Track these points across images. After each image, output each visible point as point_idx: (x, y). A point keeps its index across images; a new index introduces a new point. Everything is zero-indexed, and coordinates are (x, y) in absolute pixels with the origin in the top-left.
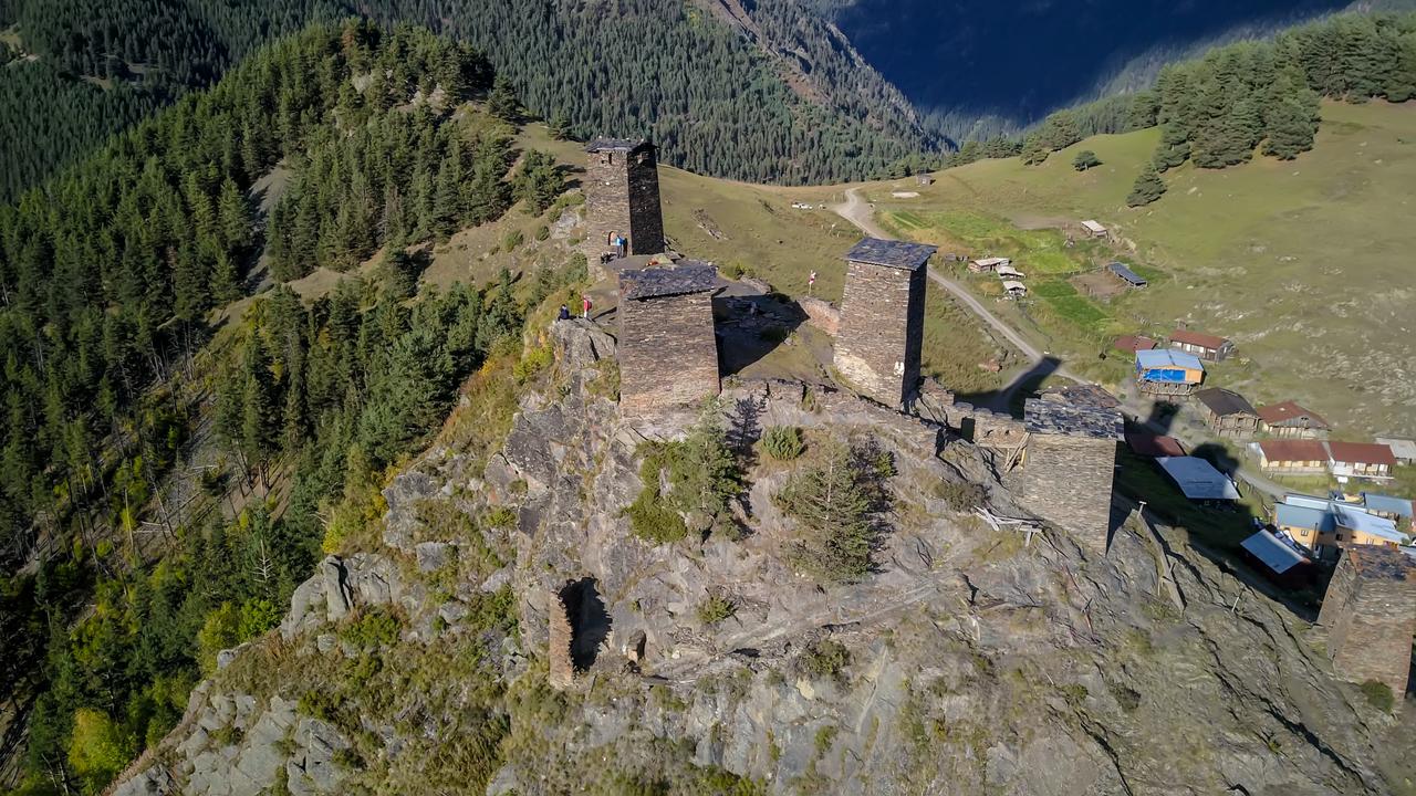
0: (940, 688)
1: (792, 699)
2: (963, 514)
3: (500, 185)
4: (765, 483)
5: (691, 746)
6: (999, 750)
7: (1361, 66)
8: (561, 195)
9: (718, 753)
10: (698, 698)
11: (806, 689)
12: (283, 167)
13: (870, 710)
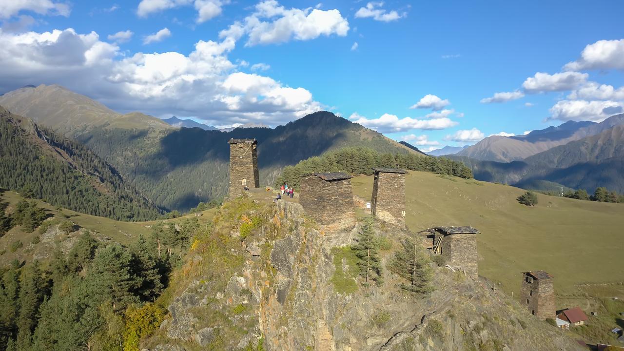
0: (477, 329)
1: (428, 348)
3: (3, 219)
4: (382, 260)
8: (45, 221)
11: (431, 342)
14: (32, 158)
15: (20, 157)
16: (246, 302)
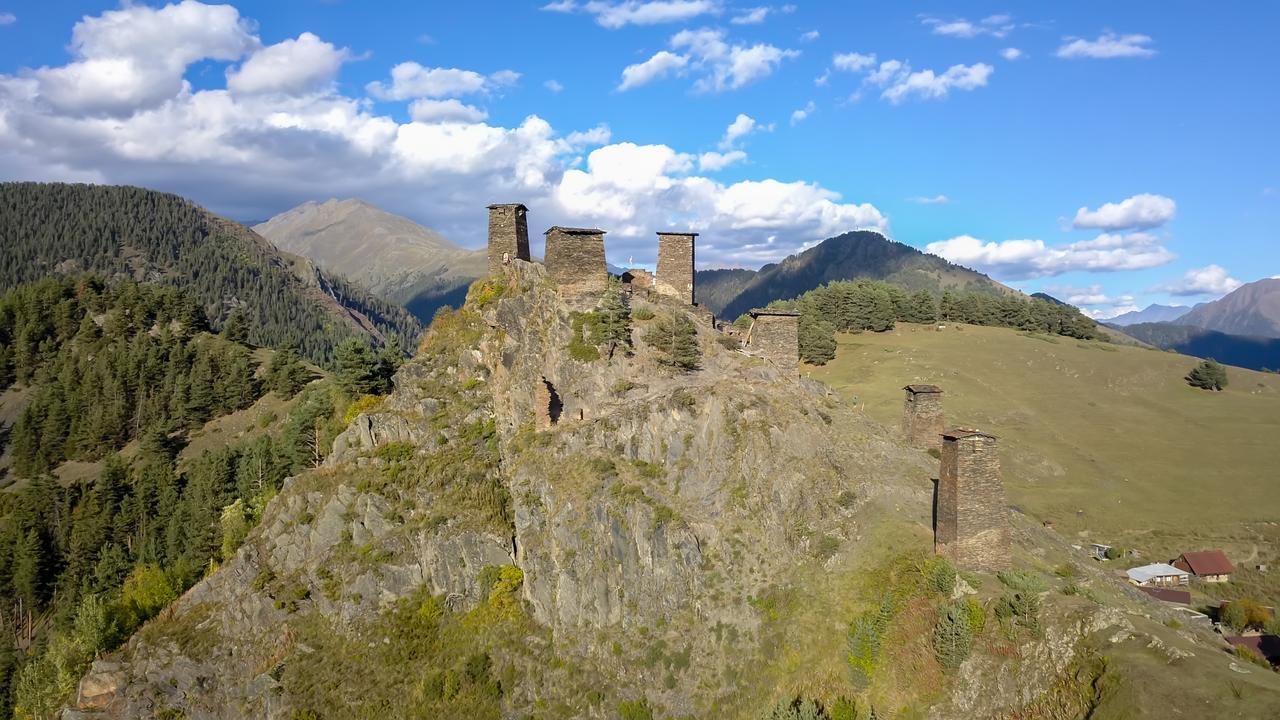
0: (742, 408)
1: (670, 419)
2: (731, 352)
3: (250, 381)
4: (638, 331)
5: (620, 449)
6: (775, 430)
7: (854, 310)
9: (635, 452)
10: (623, 422)
11: (676, 415)
12: (15, 390)
13: (708, 427)
14: (310, 326)
15: (292, 325)
16: (481, 379)
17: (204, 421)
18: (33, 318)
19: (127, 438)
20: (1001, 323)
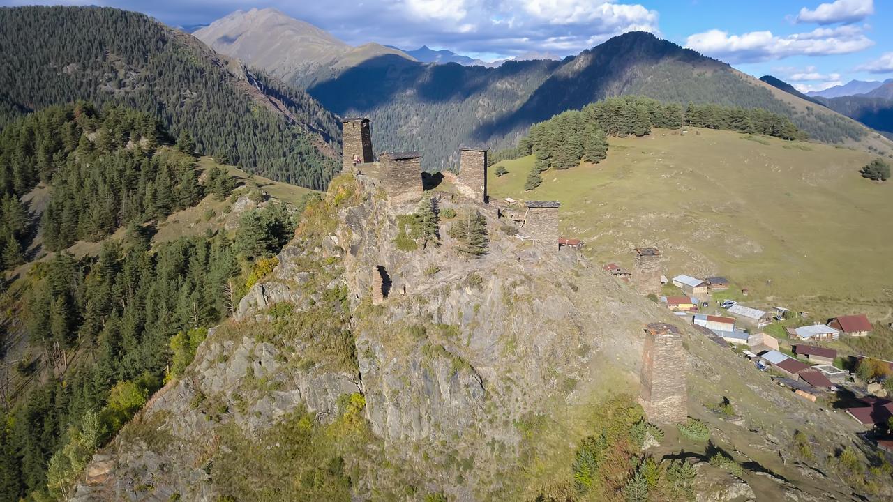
0: (514, 285)
1: (465, 295)
2: (510, 236)
3: (196, 187)
4: (444, 227)
5: (430, 316)
6: (537, 301)
7: (622, 120)
8: (236, 189)
9: (440, 318)
10: (432, 298)
11: (469, 291)
12: (40, 187)
13: (491, 298)
14: (242, 111)
15: (229, 110)
16: (338, 256)
17: (167, 215)
18: (47, 135)
19: (117, 225)
20: (729, 127)
